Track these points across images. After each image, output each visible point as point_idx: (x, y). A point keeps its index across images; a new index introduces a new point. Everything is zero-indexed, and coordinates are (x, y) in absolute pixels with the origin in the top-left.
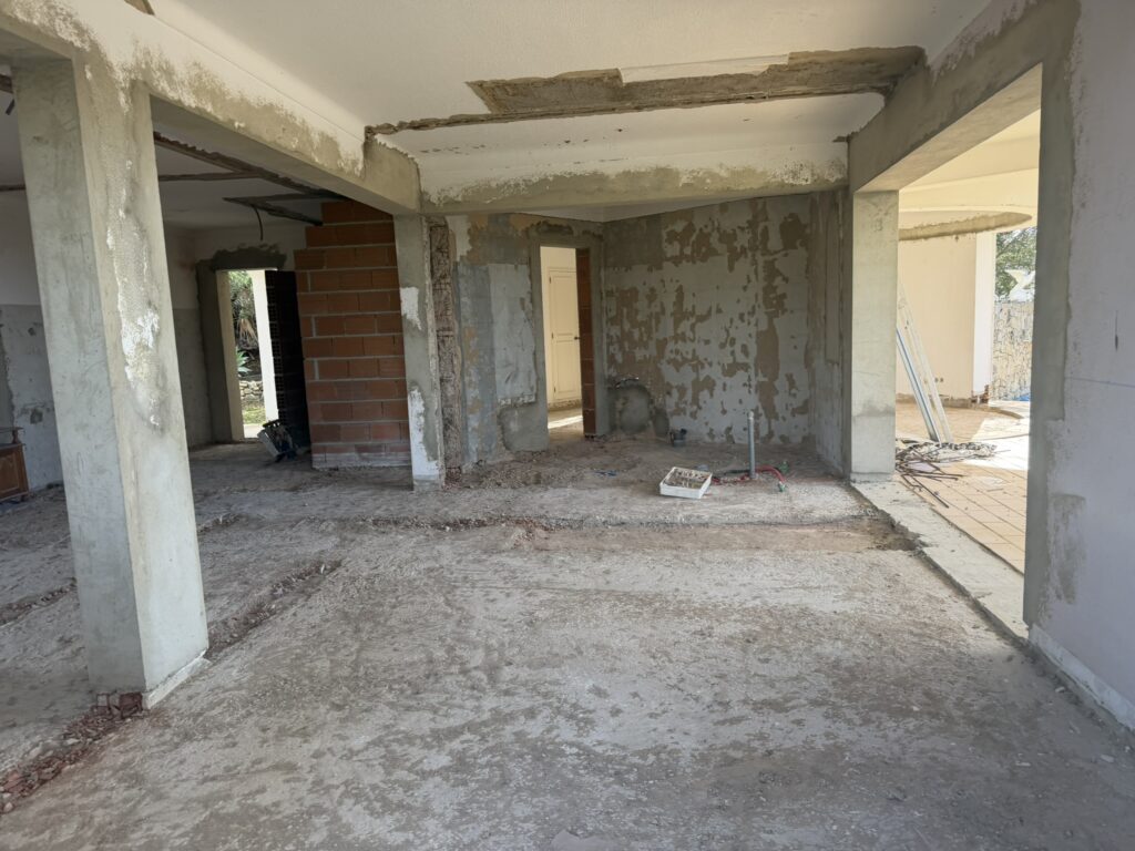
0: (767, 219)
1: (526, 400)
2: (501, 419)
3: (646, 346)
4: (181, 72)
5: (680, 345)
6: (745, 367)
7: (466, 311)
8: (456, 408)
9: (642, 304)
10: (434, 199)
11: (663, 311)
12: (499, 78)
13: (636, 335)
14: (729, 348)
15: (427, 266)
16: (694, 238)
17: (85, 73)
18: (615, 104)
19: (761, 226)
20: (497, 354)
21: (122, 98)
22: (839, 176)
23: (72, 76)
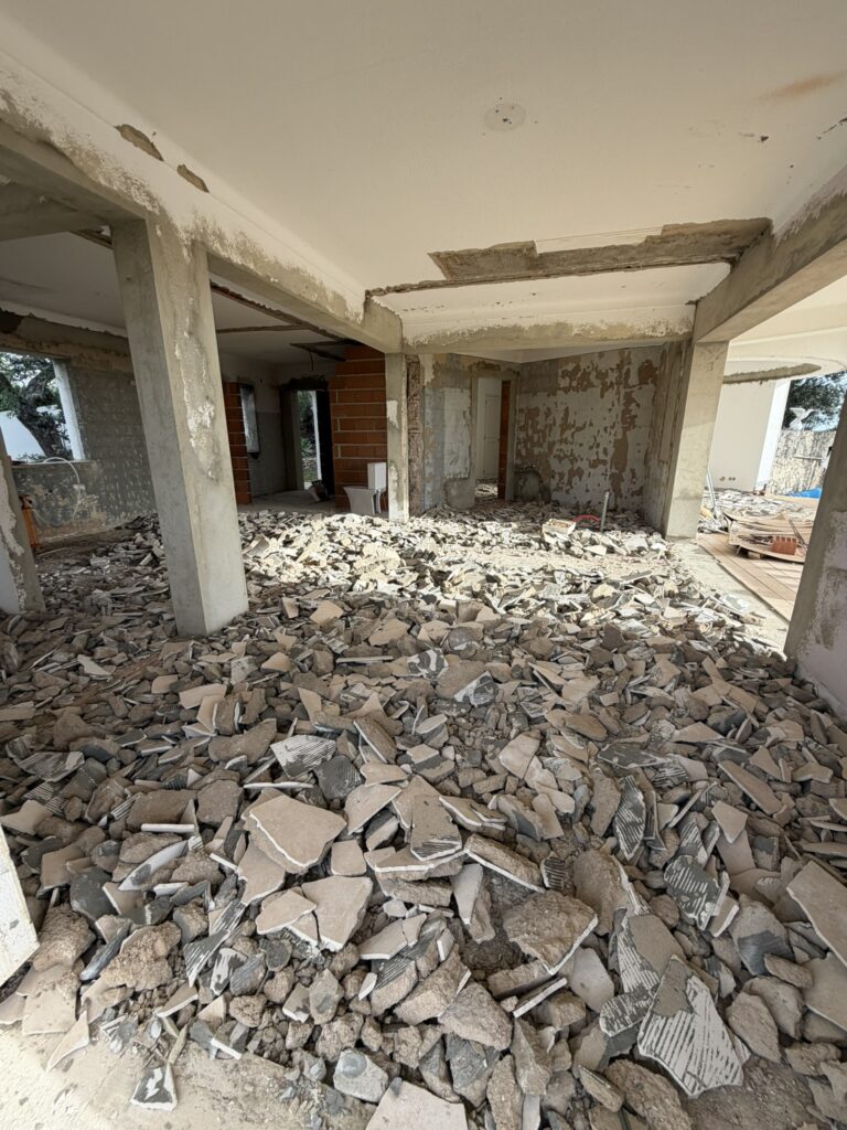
0: (629, 363)
1: (463, 476)
2: (445, 487)
3: (541, 446)
4: (230, 238)
5: (563, 447)
6: (604, 462)
7: (428, 418)
8: (419, 479)
9: (540, 418)
10: (410, 343)
11: (554, 424)
12: (450, 250)
13: (536, 439)
14: (595, 450)
15: (404, 387)
16: (579, 375)
17: (156, 231)
18: (531, 273)
19: (626, 368)
20: (446, 446)
21: (185, 252)
22: (686, 330)
23: (146, 233)
